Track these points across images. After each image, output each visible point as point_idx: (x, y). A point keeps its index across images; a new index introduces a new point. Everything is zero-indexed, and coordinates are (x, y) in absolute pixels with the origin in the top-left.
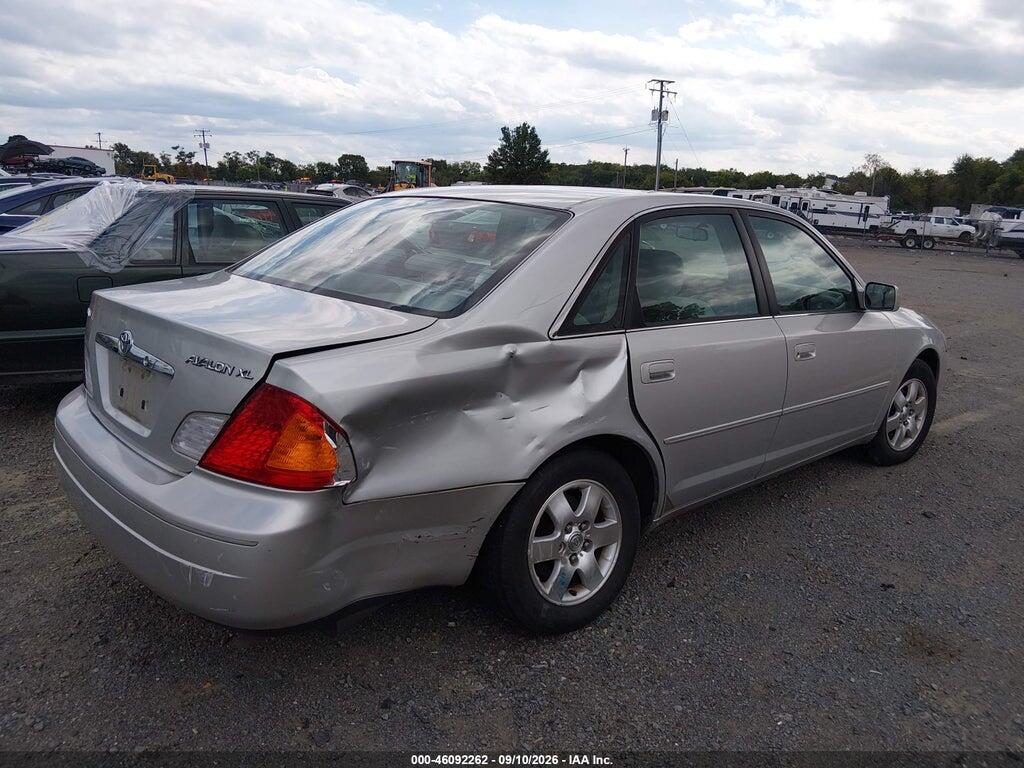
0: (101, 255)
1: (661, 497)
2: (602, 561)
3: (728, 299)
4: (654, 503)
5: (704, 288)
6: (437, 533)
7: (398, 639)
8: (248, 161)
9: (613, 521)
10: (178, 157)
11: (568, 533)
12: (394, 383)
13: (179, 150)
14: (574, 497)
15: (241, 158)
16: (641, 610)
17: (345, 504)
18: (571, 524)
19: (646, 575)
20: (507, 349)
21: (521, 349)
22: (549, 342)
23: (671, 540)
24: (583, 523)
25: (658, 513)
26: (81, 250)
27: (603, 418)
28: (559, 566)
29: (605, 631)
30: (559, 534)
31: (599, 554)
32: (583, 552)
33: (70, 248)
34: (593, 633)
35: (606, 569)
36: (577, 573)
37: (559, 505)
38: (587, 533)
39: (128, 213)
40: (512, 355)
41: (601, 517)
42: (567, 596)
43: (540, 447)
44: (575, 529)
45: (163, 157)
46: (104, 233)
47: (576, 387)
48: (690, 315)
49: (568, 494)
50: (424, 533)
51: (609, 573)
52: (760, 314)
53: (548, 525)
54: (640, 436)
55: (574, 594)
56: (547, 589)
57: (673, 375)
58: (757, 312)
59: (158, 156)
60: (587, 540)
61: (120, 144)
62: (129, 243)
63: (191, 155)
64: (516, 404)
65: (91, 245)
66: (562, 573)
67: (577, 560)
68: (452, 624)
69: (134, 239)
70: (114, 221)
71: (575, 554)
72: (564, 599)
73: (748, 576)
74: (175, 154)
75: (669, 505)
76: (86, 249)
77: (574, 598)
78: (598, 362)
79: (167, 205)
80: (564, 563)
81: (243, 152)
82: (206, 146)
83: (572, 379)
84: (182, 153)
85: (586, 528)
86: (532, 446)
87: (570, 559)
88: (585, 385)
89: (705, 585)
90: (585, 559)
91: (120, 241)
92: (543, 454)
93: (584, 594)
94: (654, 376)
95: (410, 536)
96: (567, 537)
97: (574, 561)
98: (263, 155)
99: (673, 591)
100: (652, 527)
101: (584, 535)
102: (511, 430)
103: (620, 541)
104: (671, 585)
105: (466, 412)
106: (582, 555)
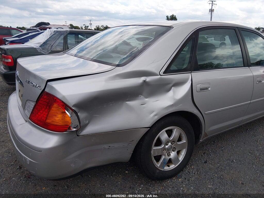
0: (43, 49)
1: (203, 133)
2: (180, 155)
3: (231, 61)
4: (200, 135)
5: (223, 57)
6: (116, 145)
7: (108, 176)
8: (101, 28)
9: (184, 141)
10: (85, 27)
11: (167, 145)
12: (95, 92)
13: (85, 25)
14: (169, 133)
15: (100, 27)
16: (194, 172)
17: (78, 136)
18: (168, 142)
19: (197, 158)
20: (143, 79)
21: (149, 79)
22: (159, 76)
23: (207, 144)
24: (173, 142)
25: (202, 138)
26: (37, 48)
27: (181, 105)
28: (163, 157)
29: (180, 180)
30: (163, 146)
31: (178, 153)
32: (172, 152)
33: (35, 47)
34: (175, 180)
35: (181, 158)
36: (170, 159)
37: (163, 136)
38: (174, 145)
39: (51, 37)
40: (145, 81)
41: (180, 140)
42: (166, 167)
43: (155, 115)
44: (170, 144)
45: (81, 27)
46: (44, 43)
47: (171, 93)
48: (218, 67)
49: (167, 131)
50: (111, 145)
51: (182, 160)
52: (244, 66)
53: (159, 142)
54: (195, 111)
55: (169, 166)
56: (158, 165)
57: (210, 89)
58: (243, 65)
59: (80, 27)
60: (174, 148)
61: (71, 24)
62: (51, 46)
63: (88, 27)
64: (147, 99)
65: (40, 46)
66: (164, 159)
67: (170, 155)
68: (127, 172)
69: (52, 45)
70: (47, 39)
71: (170, 153)
72: (165, 168)
73: (234, 161)
74: (84, 26)
75: (206, 135)
76: (39, 47)
77: (169, 168)
78: (179, 84)
79: (61, 35)
80: (165, 156)
81: (100, 26)
82: (91, 24)
83: (169, 90)
84: (86, 26)
85: (174, 144)
86: (152, 115)
87: (168, 154)
88: (174, 92)
89: (218, 163)
90: (173, 154)
91: (48, 45)
92: (157, 118)
93: (172, 167)
94: (202, 89)
95: (106, 146)
96: (167, 146)
97: (169, 155)
98: (105, 26)
99: (206, 165)
100: (199, 143)
101: (173, 146)
102: (145, 109)
103: (187, 148)
104: (206, 162)
105: (127, 102)
106: (172, 153)
